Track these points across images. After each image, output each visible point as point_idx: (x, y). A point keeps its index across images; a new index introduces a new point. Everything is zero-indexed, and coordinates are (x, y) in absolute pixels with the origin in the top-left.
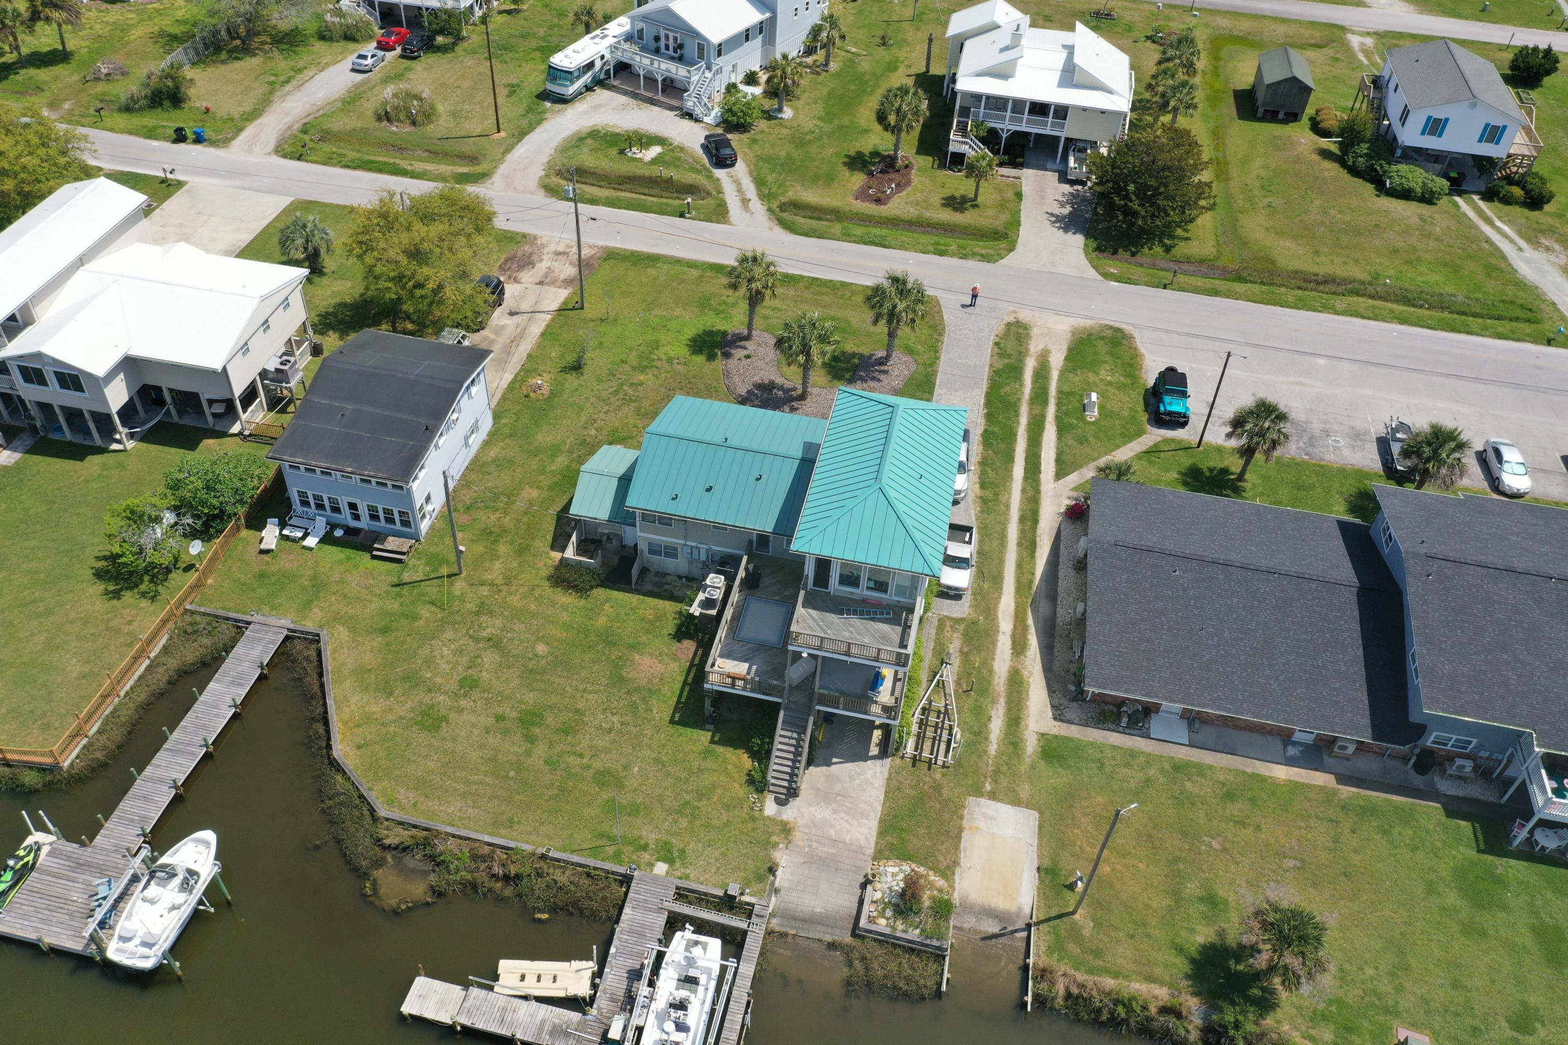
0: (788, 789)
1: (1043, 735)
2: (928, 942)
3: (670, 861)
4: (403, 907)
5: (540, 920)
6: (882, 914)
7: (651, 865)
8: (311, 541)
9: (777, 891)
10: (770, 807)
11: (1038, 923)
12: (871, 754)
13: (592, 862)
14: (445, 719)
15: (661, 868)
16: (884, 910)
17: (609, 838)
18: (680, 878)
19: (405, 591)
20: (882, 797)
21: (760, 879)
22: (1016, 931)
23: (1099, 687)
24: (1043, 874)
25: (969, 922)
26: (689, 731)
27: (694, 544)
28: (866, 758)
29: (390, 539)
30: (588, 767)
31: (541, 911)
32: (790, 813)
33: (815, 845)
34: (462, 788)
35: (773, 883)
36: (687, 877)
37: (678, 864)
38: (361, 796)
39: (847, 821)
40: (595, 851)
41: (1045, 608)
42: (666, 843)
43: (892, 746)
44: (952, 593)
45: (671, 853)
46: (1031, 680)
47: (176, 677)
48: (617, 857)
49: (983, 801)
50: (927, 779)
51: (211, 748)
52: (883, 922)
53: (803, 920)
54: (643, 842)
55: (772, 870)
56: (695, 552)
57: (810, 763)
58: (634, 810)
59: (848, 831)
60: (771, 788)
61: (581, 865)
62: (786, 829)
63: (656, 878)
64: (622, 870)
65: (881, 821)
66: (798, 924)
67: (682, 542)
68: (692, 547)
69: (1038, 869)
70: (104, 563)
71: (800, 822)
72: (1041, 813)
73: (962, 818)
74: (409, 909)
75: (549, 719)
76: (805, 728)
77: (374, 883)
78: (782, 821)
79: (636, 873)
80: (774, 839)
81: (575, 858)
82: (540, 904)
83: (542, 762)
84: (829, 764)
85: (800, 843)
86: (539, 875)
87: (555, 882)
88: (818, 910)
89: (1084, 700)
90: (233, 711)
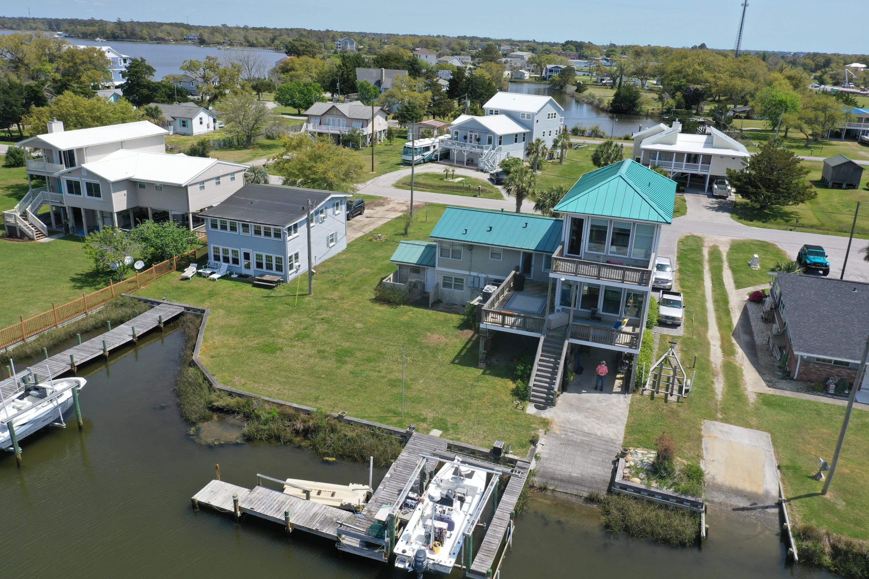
0: (546, 399)
1: (761, 394)
2: (683, 497)
3: (444, 429)
4: (216, 443)
5: (327, 462)
6: (637, 475)
7: (428, 431)
8: (215, 276)
9: (537, 458)
10: (531, 409)
11: (788, 500)
12: (614, 391)
13: (378, 424)
14: (281, 349)
15: (436, 433)
16: (637, 473)
17: (395, 413)
18: (452, 440)
19: (270, 300)
20: (627, 414)
21: (523, 446)
22: (767, 507)
23: (808, 352)
24: (784, 470)
25: (719, 498)
26: (465, 368)
27: (475, 274)
28: (611, 392)
29: (267, 276)
30: (383, 377)
31: (329, 456)
32: (547, 414)
33: (570, 434)
34: (283, 380)
35: (534, 450)
36: (458, 439)
37: (451, 431)
38: (206, 379)
39: (597, 423)
40: (381, 419)
41: (745, 338)
42: (442, 419)
43: (633, 380)
44: (669, 322)
45: (446, 425)
46: (743, 367)
47: (100, 325)
48: (400, 424)
49: (716, 423)
50: (665, 407)
51: (107, 354)
52: (637, 480)
53: (561, 481)
54: (422, 417)
55: (534, 442)
56: (477, 280)
57: (564, 388)
58: (416, 400)
59: (599, 429)
60: (532, 398)
61: (369, 426)
62: (546, 423)
63: (432, 438)
64: (403, 431)
65: (627, 426)
66: (556, 483)
67: (467, 273)
68: (474, 277)
69: (779, 467)
70: (80, 276)
71: (556, 420)
72: (772, 434)
73: (700, 430)
74: (221, 445)
75: (358, 354)
76: (560, 354)
77: (198, 429)
78: (541, 418)
79: (415, 433)
80: (533, 426)
81: (365, 421)
82: (330, 451)
83: (348, 372)
84: (580, 392)
85: (558, 432)
86: (333, 430)
87: (345, 436)
88: (574, 475)
89: (792, 379)
90: (131, 338)
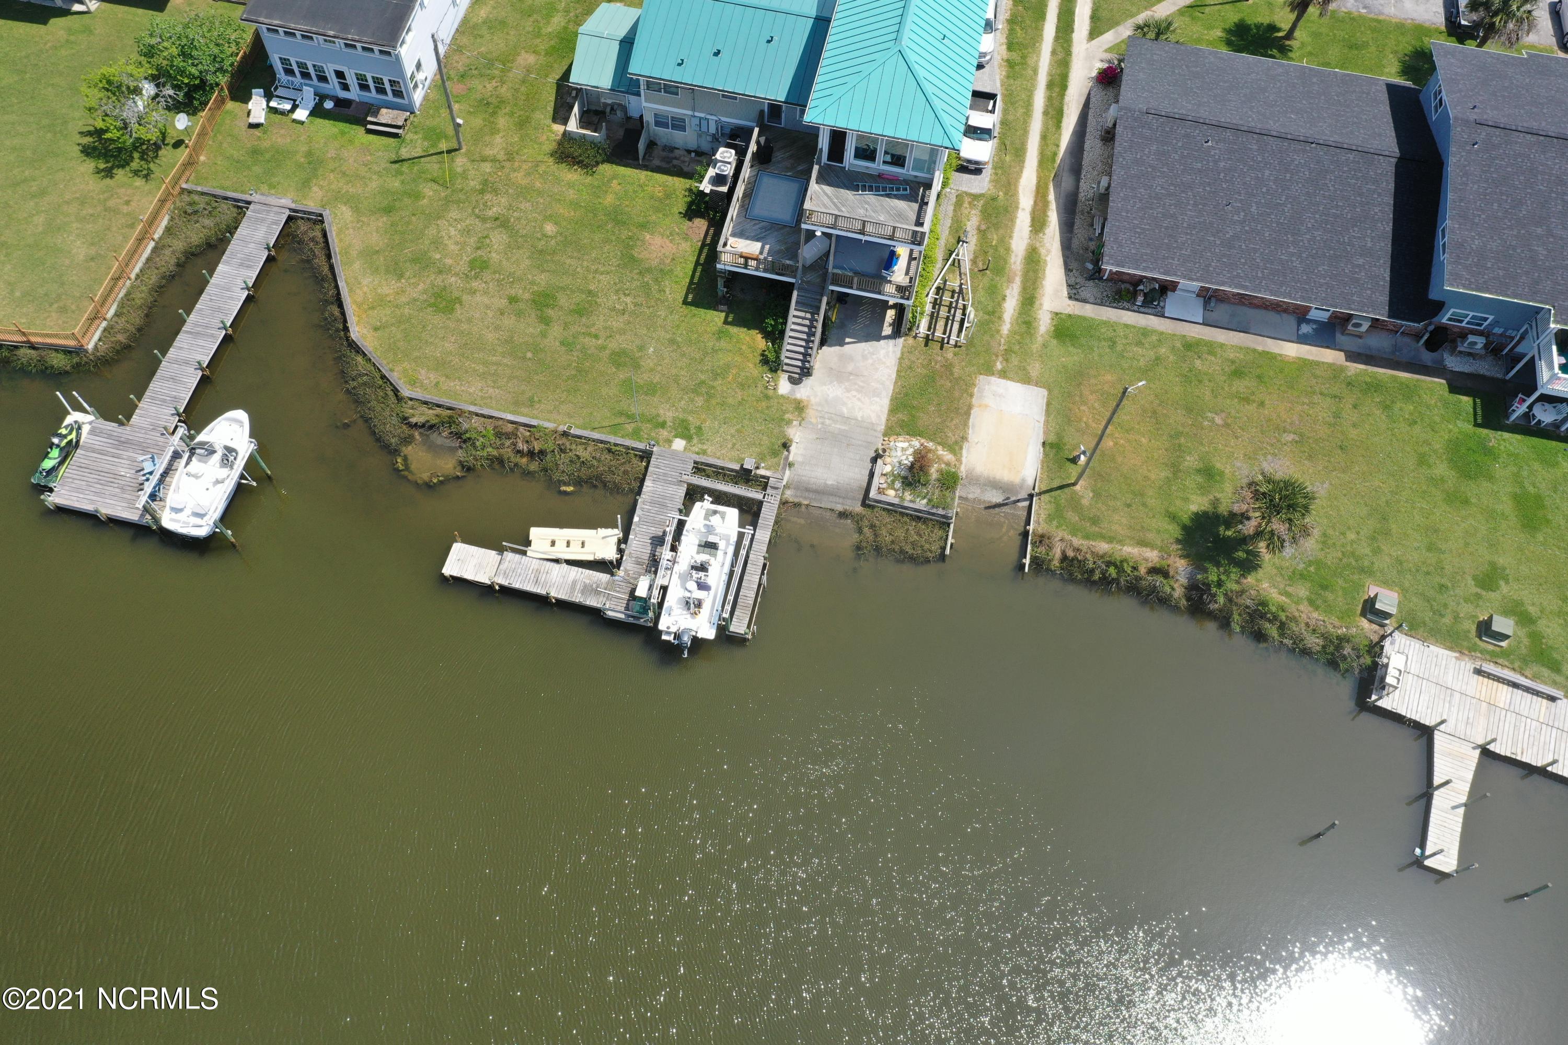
0: (802, 368)
1: (1057, 314)
2: (934, 511)
3: (688, 438)
4: (435, 481)
5: (565, 493)
6: (891, 486)
7: (670, 442)
8: (301, 114)
9: (791, 465)
10: (784, 386)
11: (1040, 494)
12: (884, 334)
13: (612, 439)
14: (459, 300)
15: (679, 444)
16: (893, 482)
17: (628, 416)
18: (698, 453)
19: (405, 167)
20: (894, 376)
21: (775, 454)
22: (1018, 501)
23: (1118, 265)
24: (1048, 448)
25: (974, 493)
26: (702, 312)
27: (702, 115)
28: (879, 337)
29: (384, 111)
30: (603, 348)
31: (565, 484)
32: (804, 391)
33: (827, 422)
34: (481, 368)
35: (787, 458)
36: (704, 452)
37: (695, 441)
38: (383, 377)
39: (859, 399)
40: (614, 428)
41: (1068, 182)
42: (683, 421)
43: (905, 326)
44: (972, 167)
45: (688, 430)
46: (1048, 259)
47: (183, 259)
48: (636, 434)
49: (994, 380)
50: (939, 358)
51: (230, 331)
52: (892, 493)
53: (816, 492)
54: (661, 420)
55: (786, 446)
56: (704, 123)
57: (823, 343)
58: (651, 389)
59: (860, 409)
60: (785, 368)
61: (602, 442)
62: (800, 407)
63: (675, 454)
64: (641, 446)
65: (893, 399)
66: (811, 495)
67: (690, 113)
68: (700, 118)
69: (1044, 443)
70: (90, 139)
71: (813, 400)
72: (1050, 391)
73: (971, 396)
74: (441, 482)
75: (563, 300)
76: (819, 308)
77: (405, 459)
78: (795, 400)
79: (655, 449)
80: (787, 416)
81: (596, 435)
82: (566, 478)
83: (557, 344)
84: (842, 344)
85: (814, 420)
86: (562, 451)
87: (578, 457)
88: (829, 482)
89: (1101, 279)
90: (246, 293)
